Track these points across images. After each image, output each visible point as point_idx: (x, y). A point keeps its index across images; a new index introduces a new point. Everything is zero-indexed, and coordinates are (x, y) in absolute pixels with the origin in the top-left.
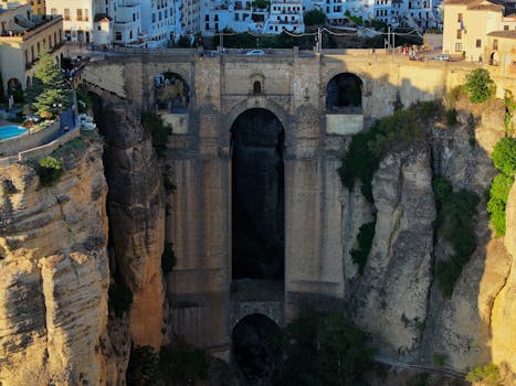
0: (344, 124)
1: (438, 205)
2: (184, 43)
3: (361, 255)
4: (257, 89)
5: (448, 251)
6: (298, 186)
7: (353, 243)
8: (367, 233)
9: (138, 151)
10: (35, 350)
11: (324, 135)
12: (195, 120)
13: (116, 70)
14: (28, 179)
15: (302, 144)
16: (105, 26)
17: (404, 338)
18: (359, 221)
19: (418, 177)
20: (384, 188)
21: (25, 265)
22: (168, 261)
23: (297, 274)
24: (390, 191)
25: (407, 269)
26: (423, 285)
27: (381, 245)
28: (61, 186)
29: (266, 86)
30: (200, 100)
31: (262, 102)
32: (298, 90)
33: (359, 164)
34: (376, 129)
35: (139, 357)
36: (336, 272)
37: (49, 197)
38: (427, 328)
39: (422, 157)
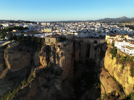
0: (95, 45)
1: (101, 52)
3: (96, 56)
4: (88, 41)
5: (101, 56)
6: (91, 49)
7: (95, 55)
11: (93, 45)
12: (83, 43)
13: (78, 39)
15: (91, 46)
17: (98, 63)
18: (95, 53)
19: (100, 50)
20: (97, 50)
22: (80, 54)
23: (90, 57)
25: (98, 57)
26: (99, 59)
27: (97, 55)
29: (89, 41)
31: (88, 42)
32: (91, 42)
33: (96, 48)
34: (98, 45)
35: (75, 61)
36: (94, 57)
39: (100, 48)
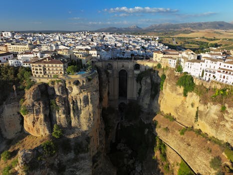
0: (137, 72)
1: (152, 85)
2: (111, 59)
3: (139, 93)
4: (123, 66)
5: (153, 93)
6: (129, 82)
7: (138, 91)
8: (140, 90)
9: (104, 76)
10: (87, 107)
11: (134, 74)
12: (113, 71)
13: (101, 63)
14: (86, 80)
15: (130, 75)
16: (99, 56)
17: (146, 107)
18: (139, 87)
19: (149, 81)
20: (143, 82)
21: (86, 94)
22: (109, 93)
23: (129, 96)
24: (144, 83)
25: (146, 96)
26: (149, 98)
27: (142, 91)
28: (91, 81)
30: (114, 68)
31: (123, 68)
32: (130, 67)
33: (139, 79)
34: (142, 73)
36: (135, 96)
37: (90, 83)
38: (150, 105)
39: (149, 78)
